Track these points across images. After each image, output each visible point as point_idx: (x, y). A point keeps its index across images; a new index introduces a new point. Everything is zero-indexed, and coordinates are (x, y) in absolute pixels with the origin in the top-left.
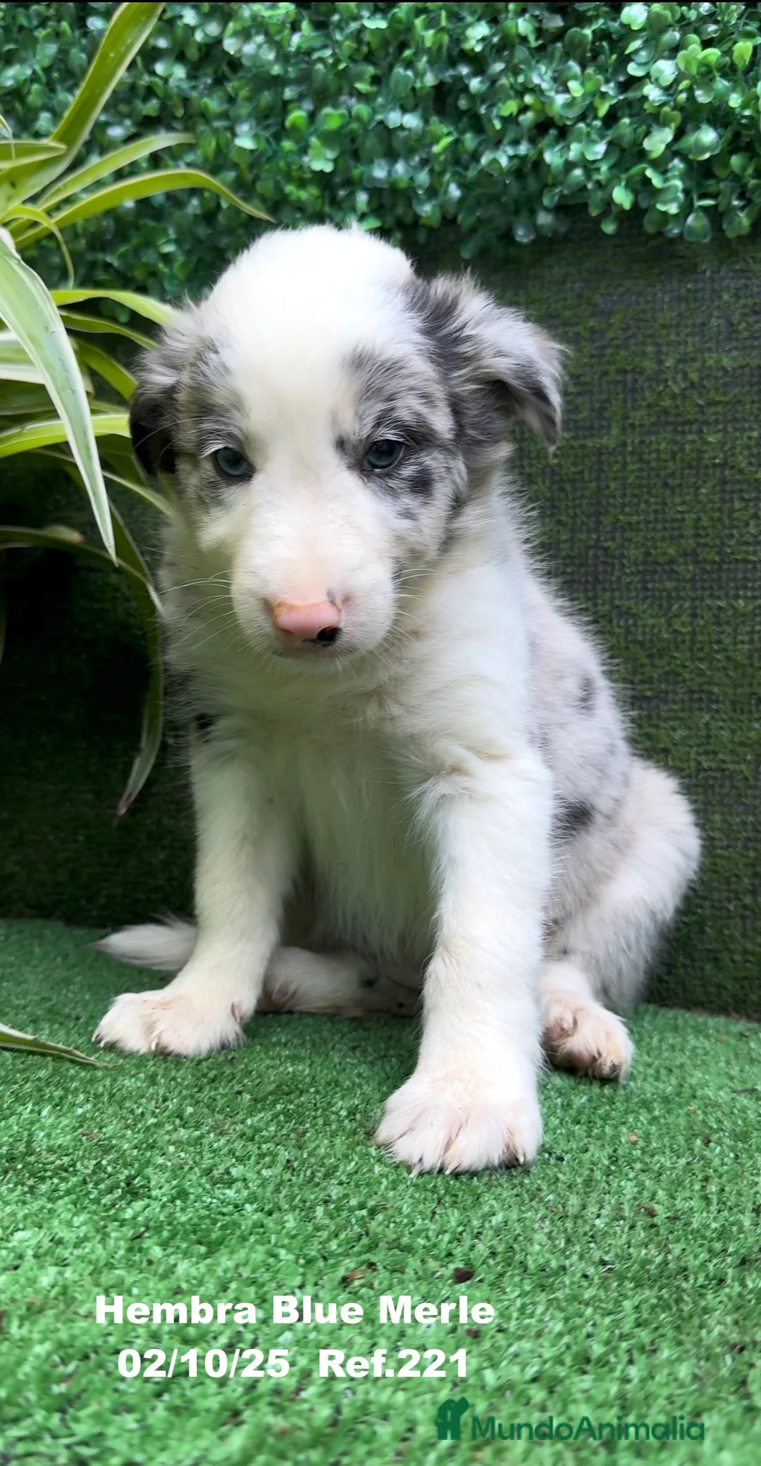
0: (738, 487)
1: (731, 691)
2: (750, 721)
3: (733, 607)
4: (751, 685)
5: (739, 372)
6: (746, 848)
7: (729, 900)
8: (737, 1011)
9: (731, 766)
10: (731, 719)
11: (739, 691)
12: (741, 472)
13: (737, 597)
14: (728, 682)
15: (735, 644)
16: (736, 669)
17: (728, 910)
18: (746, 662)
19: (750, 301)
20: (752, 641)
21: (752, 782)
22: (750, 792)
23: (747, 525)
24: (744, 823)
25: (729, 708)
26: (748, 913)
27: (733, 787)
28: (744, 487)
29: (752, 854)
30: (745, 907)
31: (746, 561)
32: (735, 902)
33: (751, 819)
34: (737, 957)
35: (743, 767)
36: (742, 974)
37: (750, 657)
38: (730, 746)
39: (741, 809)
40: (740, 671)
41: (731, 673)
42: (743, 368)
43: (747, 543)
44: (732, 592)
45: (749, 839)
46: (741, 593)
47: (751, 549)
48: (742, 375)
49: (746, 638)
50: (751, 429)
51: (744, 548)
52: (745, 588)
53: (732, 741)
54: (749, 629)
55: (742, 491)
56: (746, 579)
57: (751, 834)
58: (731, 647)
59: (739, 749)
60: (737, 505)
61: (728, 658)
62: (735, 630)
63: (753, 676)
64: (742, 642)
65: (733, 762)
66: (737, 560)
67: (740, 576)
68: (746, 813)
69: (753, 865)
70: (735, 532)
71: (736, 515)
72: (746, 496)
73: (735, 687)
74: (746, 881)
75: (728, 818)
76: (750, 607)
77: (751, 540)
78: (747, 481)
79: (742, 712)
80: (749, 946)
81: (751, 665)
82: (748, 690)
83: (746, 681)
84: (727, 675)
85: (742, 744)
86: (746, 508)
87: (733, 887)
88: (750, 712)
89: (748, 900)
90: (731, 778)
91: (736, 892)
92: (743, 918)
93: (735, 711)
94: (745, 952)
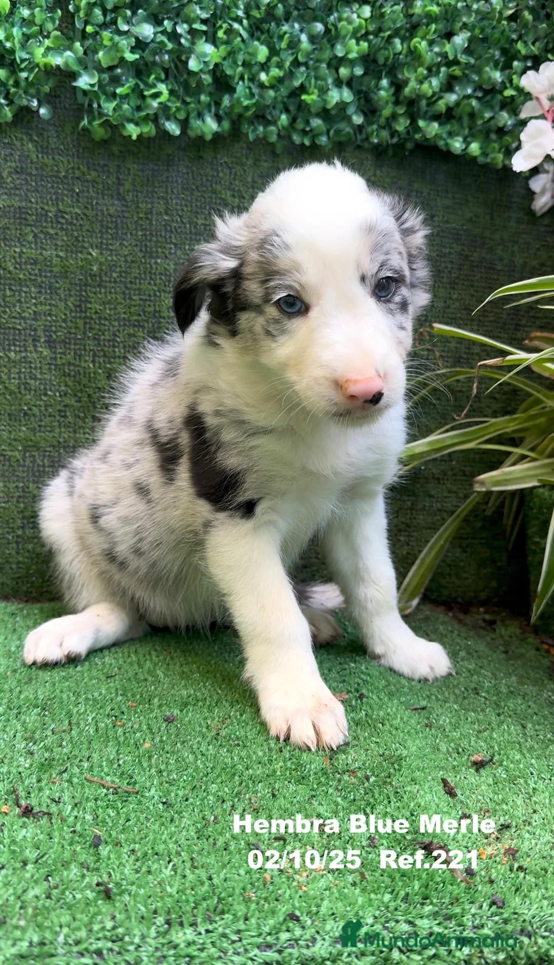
0: (8, 282)
1: (8, 408)
2: (20, 426)
3: (8, 357)
4: (20, 405)
5: (8, 209)
6: (18, 502)
7: (8, 533)
8: (14, 597)
9: (9, 453)
10: (9, 425)
11: (13, 408)
12: (10, 272)
13: (10, 350)
14: (6, 402)
15: (9, 379)
16: (11, 394)
17: (8, 539)
18: (17, 391)
19: (13, 165)
20: (20, 378)
21: (22, 462)
22: (21, 468)
23: (15, 306)
24: (17, 487)
25: (7, 418)
26: (20, 540)
27: (10, 465)
28: (13, 282)
29: (22, 505)
30: (18, 537)
31: (14, 328)
32: (12, 534)
33: (21, 485)
34: (14, 566)
35: (17, 453)
36: (17, 575)
37: (19, 388)
38: (8, 441)
39: (15, 479)
40: (13, 396)
41: (8, 397)
42: (9, 207)
43: (16, 318)
44: (7, 347)
45: (19, 497)
46: (13, 348)
47: (18, 321)
48: (9, 211)
49: (17, 376)
50: (15, 246)
51: (14, 320)
52: (15, 345)
53: (10, 438)
54: (17, 370)
55: (11, 284)
56: (15, 339)
57: (22, 494)
58: (7, 381)
59: (14, 443)
60: (8, 293)
61: (6, 388)
62: (9, 371)
63: (21, 399)
64: (14, 378)
65: (11, 451)
66: (10, 328)
67: (11, 337)
68: (17, 481)
69: (22, 512)
70: (7, 310)
71: (8, 299)
72: (14, 288)
73: (11, 405)
74: (19, 521)
75: (7, 484)
76: (18, 357)
77: (18, 316)
78: (14, 279)
79: (16, 420)
80: (21, 559)
81: (20, 393)
82: (18, 407)
83: (17, 402)
84: (6, 398)
85: (15, 440)
86: (13, 296)
87: (11, 525)
88: (20, 421)
89: (20, 532)
90: (9, 460)
91: (12, 528)
92: (17, 543)
93: (10, 420)
94: (18, 563)
